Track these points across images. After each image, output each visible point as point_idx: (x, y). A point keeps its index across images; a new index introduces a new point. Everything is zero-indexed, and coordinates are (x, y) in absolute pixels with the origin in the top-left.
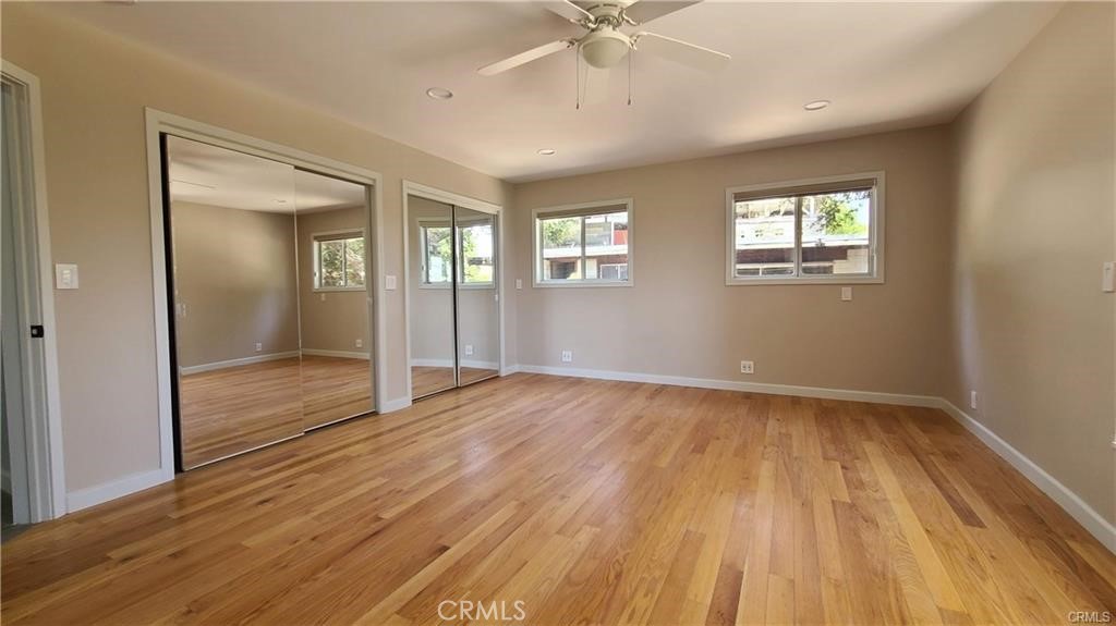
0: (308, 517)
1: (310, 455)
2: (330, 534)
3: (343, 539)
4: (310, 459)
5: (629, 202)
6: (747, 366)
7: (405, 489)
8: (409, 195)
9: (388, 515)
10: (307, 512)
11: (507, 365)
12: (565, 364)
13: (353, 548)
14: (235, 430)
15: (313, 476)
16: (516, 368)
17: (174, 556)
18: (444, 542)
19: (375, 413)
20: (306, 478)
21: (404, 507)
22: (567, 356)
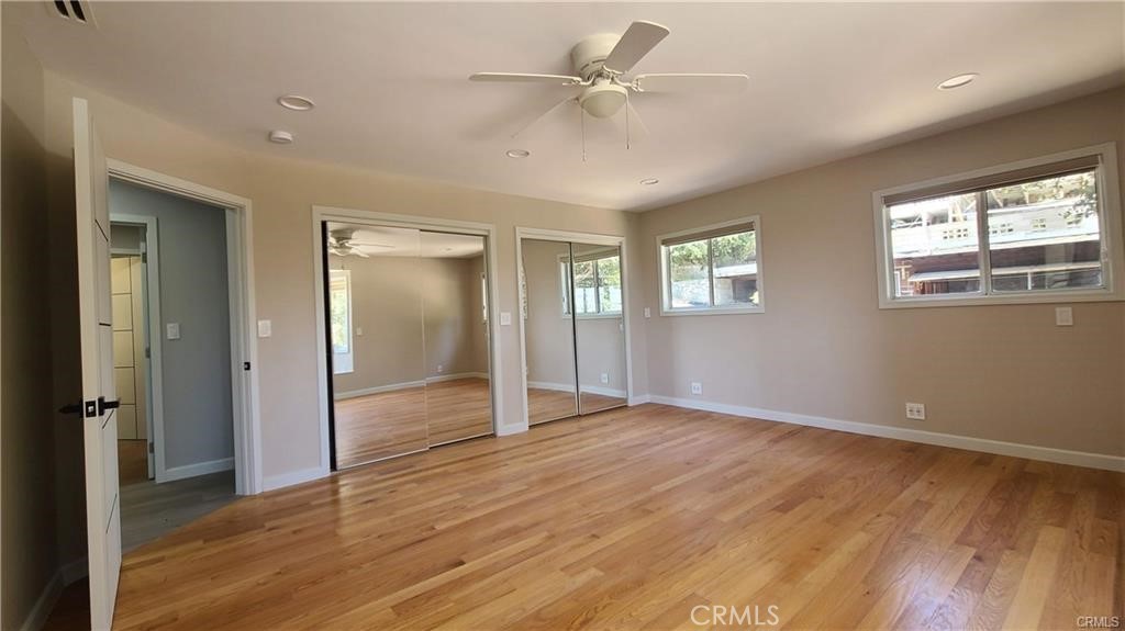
0: (387, 518)
1: (421, 468)
2: (392, 534)
3: (399, 540)
4: (421, 471)
5: (756, 219)
6: (915, 410)
7: (469, 506)
8: (522, 239)
9: (440, 527)
10: (390, 514)
11: (635, 395)
12: (694, 396)
13: (400, 549)
14: (390, 441)
15: (415, 485)
16: (647, 398)
17: (295, 532)
18: (463, 558)
19: (494, 436)
20: (408, 486)
21: (456, 522)
22: (696, 387)
